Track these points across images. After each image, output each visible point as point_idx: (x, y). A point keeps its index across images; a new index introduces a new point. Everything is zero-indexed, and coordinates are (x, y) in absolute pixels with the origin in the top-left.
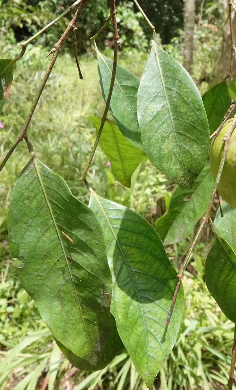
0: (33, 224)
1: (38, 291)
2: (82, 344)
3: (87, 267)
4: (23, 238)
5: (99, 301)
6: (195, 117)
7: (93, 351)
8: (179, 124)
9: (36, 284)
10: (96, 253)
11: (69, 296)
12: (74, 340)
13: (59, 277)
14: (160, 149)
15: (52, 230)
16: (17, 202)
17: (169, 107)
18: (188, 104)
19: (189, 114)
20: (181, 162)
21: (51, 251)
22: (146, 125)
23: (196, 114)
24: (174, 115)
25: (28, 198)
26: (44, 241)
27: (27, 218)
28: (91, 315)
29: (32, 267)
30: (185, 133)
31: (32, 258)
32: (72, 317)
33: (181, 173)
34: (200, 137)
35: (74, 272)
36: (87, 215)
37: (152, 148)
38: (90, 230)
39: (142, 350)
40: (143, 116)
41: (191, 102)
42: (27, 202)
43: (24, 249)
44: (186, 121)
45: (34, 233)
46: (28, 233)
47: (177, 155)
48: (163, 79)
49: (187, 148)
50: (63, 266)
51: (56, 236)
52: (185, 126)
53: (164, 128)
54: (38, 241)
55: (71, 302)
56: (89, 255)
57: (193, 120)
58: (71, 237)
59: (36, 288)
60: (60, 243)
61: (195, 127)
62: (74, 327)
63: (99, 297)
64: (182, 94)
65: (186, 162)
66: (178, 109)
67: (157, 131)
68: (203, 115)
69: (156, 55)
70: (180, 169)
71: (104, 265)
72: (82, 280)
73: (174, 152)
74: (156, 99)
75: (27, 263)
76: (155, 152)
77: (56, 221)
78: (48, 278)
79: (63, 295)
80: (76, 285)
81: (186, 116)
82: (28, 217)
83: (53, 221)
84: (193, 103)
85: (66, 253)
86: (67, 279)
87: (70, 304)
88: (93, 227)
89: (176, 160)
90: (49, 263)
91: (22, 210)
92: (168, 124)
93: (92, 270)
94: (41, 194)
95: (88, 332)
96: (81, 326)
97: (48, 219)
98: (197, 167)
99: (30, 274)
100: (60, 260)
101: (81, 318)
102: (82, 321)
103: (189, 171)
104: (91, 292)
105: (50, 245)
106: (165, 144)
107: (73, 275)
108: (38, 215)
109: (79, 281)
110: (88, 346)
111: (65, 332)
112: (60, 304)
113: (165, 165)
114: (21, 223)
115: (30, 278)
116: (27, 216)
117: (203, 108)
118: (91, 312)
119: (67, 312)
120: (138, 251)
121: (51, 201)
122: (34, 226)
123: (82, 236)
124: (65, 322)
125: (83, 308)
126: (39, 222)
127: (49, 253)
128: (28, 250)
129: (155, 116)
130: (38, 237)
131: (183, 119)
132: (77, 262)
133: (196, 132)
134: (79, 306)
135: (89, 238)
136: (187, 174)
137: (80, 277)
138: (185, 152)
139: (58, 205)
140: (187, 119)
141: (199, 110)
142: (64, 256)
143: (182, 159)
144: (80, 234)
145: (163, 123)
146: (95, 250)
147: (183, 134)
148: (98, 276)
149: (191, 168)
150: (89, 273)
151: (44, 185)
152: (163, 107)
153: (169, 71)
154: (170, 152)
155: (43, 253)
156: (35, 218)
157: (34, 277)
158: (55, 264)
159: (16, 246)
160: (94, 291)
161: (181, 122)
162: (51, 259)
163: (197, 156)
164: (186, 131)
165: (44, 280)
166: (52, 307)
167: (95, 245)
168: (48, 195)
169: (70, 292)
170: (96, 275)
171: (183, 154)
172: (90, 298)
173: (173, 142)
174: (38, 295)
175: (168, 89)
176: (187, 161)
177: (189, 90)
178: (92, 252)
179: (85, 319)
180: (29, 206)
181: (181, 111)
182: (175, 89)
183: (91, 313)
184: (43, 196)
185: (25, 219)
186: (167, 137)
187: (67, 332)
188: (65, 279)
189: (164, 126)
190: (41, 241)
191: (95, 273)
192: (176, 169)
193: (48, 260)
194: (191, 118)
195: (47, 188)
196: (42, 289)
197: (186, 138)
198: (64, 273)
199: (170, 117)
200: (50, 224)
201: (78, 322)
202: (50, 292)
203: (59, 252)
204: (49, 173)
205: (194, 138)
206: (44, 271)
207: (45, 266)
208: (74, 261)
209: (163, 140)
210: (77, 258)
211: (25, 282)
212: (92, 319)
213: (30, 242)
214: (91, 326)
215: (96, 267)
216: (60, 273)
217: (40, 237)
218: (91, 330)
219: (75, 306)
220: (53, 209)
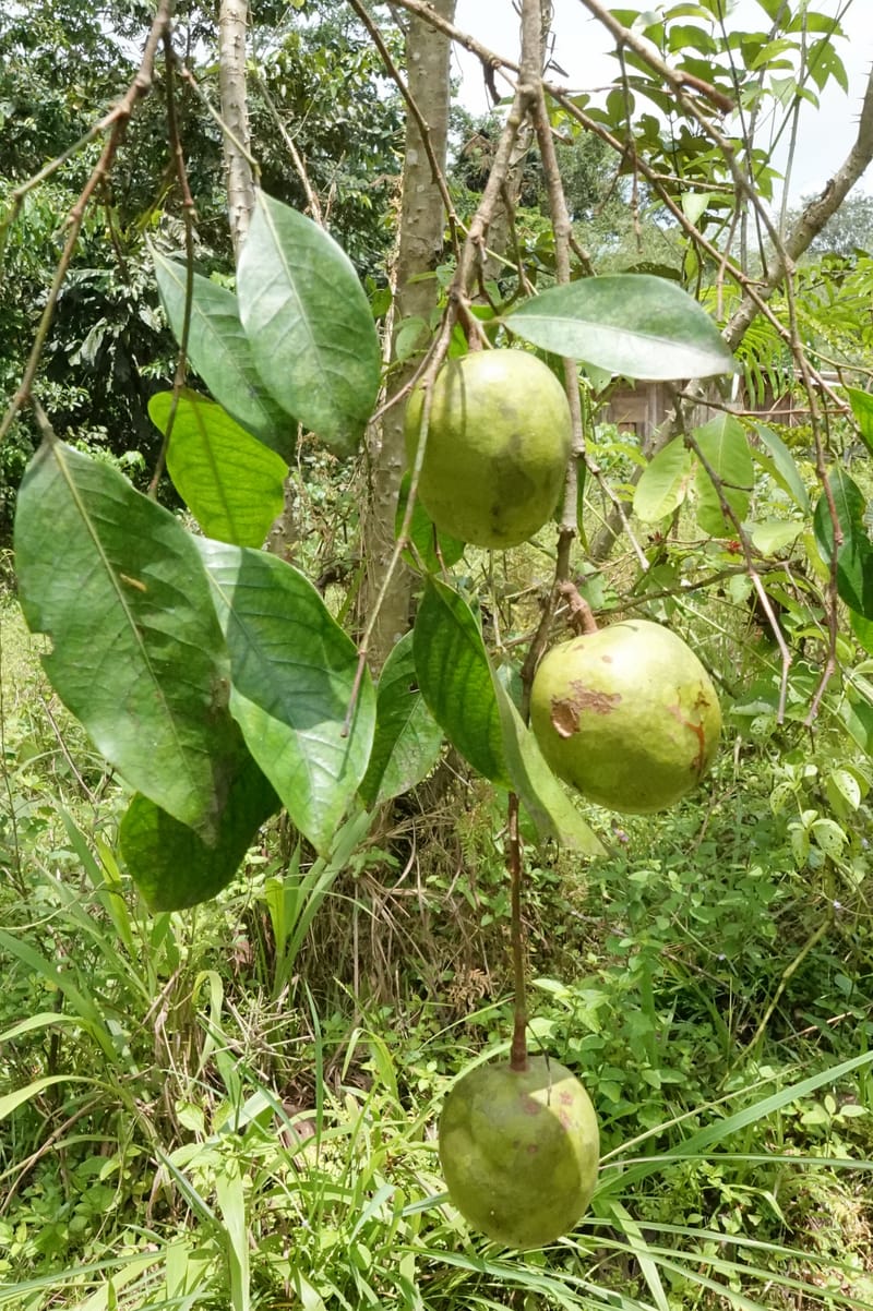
0: (64, 566)
1: (88, 700)
2: (184, 797)
3: (177, 633)
4: (45, 593)
5: (208, 700)
6: (348, 311)
7: (206, 813)
8: (323, 330)
9: (83, 688)
10: (191, 600)
11: (147, 703)
12: (168, 790)
13: (123, 669)
14: (291, 378)
15: (102, 576)
17: (299, 300)
18: (333, 289)
19: (336, 307)
20: (332, 401)
21: (104, 618)
22: (259, 332)
23: (348, 303)
24: (309, 315)
25: (49, 513)
26: (88, 598)
27: (51, 554)
28: (193, 736)
29: (70, 651)
30: (334, 346)
31: (69, 633)
32: (160, 743)
33: (334, 424)
34: (362, 346)
35: (153, 651)
37: (275, 374)
38: (174, 556)
39: (303, 792)
40: (251, 317)
41: (339, 284)
42: (46, 521)
43: (51, 615)
44: (334, 321)
45: (66, 584)
46: (56, 584)
47: (324, 389)
48: (282, 252)
49: (340, 373)
50: (129, 644)
51: (109, 588)
52: (332, 331)
53: (294, 340)
54: (78, 599)
55: (152, 715)
56: (179, 609)
57: (344, 316)
58: (141, 582)
59: (82, 696)
60: (120, 601)
61: (350, 331)
62: (164, 764)
63: (207, 693)
64: (320, 272)
65: (341, 400)
66: (316, 303)
67: (280, 344)
69: (264, 212)
70: (332, 417)
71: (209, 620)
72: (170, 663)
73: (318, 384)
74: (275, 288)
75: (60, 645)
76: (282, 382)
77: (109, 556)
78: (104, 674)
79: (135, 703)
80: (159, 678)
81: (331, 312)
82: (52, 550)
83: (101, 557)
84: (341, 285)
85: (133, 617)
86: (141, 670)
87: (151, 720)
88: (180, 549)
89: (323, 398)
90: (103, 642)
92: (301, 333)
93: (188, 638)
94: (73, 507)
95: (193, 773)
96: (177, 762)
97: (92, 555)
98: (361, 405)
99: (67, 666)
100: (124, 634)
101: (176, 745)
102: (179, 751)
103: (350, 418)
104: (190, 686)
105: (101, 606)
106: (299, 368)
107: (152, 660)
108: (71, 549)
109: (164, 667)
110: (195, 803)
112: (133, 723)
114: (40, 563)
115: (69, 675)
116: (50, 549)
118: (193, 729)
119: (149, 735)
120: (275, 622)
121: (95, 520)
122: (65, 571)
123: (161, 572)
124: (146, 755)
125: (177, 725)
126: (74, 562)
127: (101, 620)
128: (59, 618)
129: (274, 319)
130: (75, 591)
131: (324, 316)
132: (158, 629)
133: (352, 339)
134: (170, 722)
135: (174, 573)
136: (347, 423)
137: (166, 658)
138: (337, 382)
139: (108, 520)
140: (335, 316)
141: (354, 294)
142: (129, 625)
143: (334, 396)
144: (157, 571)
145: (291, 331)
146: (190, 594)
147: (331, 349)
148: (200, 648)
149: (353, 411)
150: (182, 644)
151: (77, 488)
152: (288, 302)
153: (292, 235)
154: (309, 384)
155: (89, 623)
156: (65, 554)
157: (75, 673)
158: (114, 643)
159: (35, 608)
160: (195, 681)
161: (324, 325)
162: (104, 634)
163: (360, 386)
164: (334, 340)
165: (96, 676)
166: (117, 729)
167: (188, 585)
168: (86, 505)
169: (148, 695)
170: (196, 645)
171: (335, 386)
172: (188, 700)
173: (313, 365)
174: (88, 710)
175: (295, 269)
176: (344, 398)
177: (330, 262)
178: (184, 600)
179: (184, 747)
180: (52, 530)
181: (322, 303)
182: (306, 266)
183: (194, 732)
184: (76, 509)
185: (48, 556)
186: (301, 355)
187: (150, 773)
188: (136, 670)
189: (294, 335)
190: (83, 598)
191: (194, 641)
193: (99, 636)
194: (340, 313)
195: (84, 493)
196: (94, 697)
197: (336, 354)
198: (133, 659)
199: (302, 320)
200: (96, 563)
201: (172, 754)
202: (110, 700)
203: (119, 617)
204: (85, 462)
205: (349, 351)
206: (93, 658)
207: (95, 649)
208: (150, 630)
209: (294, 359)
210: (155, 622)
211: (61, 682)
212: (198, 744)
213: (60, 601)
214: (197, 759)
215: (194, 628)
216: (126, 659)
217: (81, 589)
218: (196, 768)
219: (162, 721)
220: (99, 533)
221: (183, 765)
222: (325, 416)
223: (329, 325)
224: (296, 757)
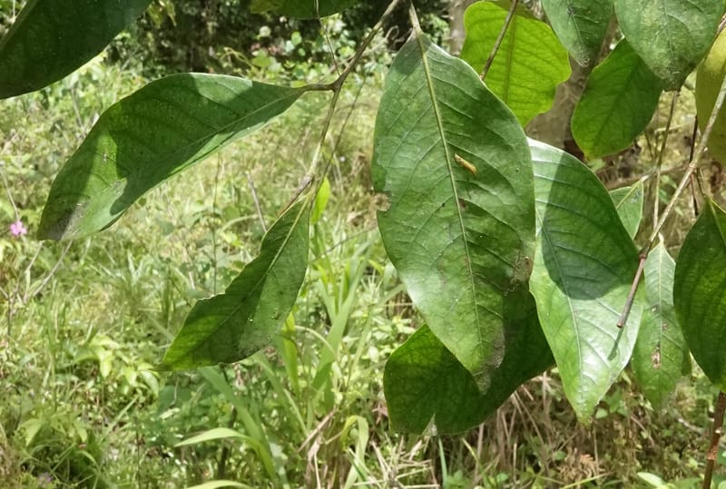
0: (410, 140)
1: (407, 254)
2: (471, 348)
4: (392, 161)
5: (510, 272)
7: (486, 365)
9: (406, 243)
10: (513, 186)
11: (455, 265)
12: (460, 340)
13: (441, 232)
14: (639, 18)
15: (439, 154)
16: (391, 98)
20: (669, 43)
21: (434, 188)
25: (407, 95)
26: (424, 170)
27: (402, 128)
28: (489, 299)
29: (402, 211)
31: (404, 196)
32: (460, 301)
33: (666, 62)
35: (469, 223)
36: (505, 122)
37: (628, 14)
38: (507, 148)
39: (573, 364)
42: (404, 102)
43: (393, 179)
45: (409, 155)
46: (401, 154)
47: (664, 32)
49: (682, 20)
50: (450, 214)
51: (443, 164)
54: (416, 169)
55: (458, 275)
56: (501, 192)
58: (471, 162)
59: (403, 249)
60: (450, 176)
62: (461, 318)
63: (510, 266)
65: (677, 43)
70: (666, 55)
71: (527, 206)
72: (483, 235)
73: (660, 26)
75: (394, 205)
76: (631, 21)
77: (446, 137)
78: (424, 234)
79: (446, 263)
80: (471, 245)
82: (403, 126)
83: (441, 138)
85: (458, 192)
86: (456, 236)
87: (456, 280)
88: (514, 143)
89: (662, 39)
90: (429, 208)
91: (396, 114)
93: (504, 217)
94: (426, 92)
95: (482, 329)
96: (471, 318)
97: (434, 134)
98: (695, 51)
99: (396, 223)
100: (446, 205)
101: (473, 304)
102: (474, 310)
103: (681, 59)
104: (496, 257)
105: (433, 178)
106: (647, 11)
107: (468, 230)
108: (418, 127)
109: (477, 239)
110: (479, 354)
111: (447, 324)
112: (441, 279)
114: (392, 135)
115: (397, 230)
116: (402, 124)
118: (490, 293)
119: (452, 291)
120: (566, 214)
121: (441, 104)
122: (410, 144)
123: (492, 159)
124: (448, 308)
125: (477, 287)
126: (419, 138)
127: (430, 190)
128: (398, 182)
130: (415, 162)
132: (479, 205)
134: (471, 284)
135: (504, 162)
136: (677, 64)
137: (481, 231)
138: (677, 27)
139: (455, 108)
142: (453, 198)
143: (672, 38)
144: (489, 156)
146: (514, 182)
148: (513, 227)
149: (686, 54)
150: (499, 222)
151: (432, 77)
154: (653, 25)
155: (421, 190)
156: (412, 130)
157: (402, 229)
158: (438, 210)
159: (381, 172)
160: (501, 254)
162: (431, 202)
163: (697, 34)
165: (418, 235)
166: (427, 282)
167: (515, 173)
168: (438, 93)
169: (459, 258)
170: (511, 225)
171: (674, 30)
172: (493, 268)
173: (659, 9)
174: (405, 262)
176: (680, 41)
178: (508, 185)
179: (479, 306)
180: (406, 109)
183: (490, 296)
184: (429, 95)
185: (399, 130)
187: (449, 324)
188: (451, 236)
190: (420, 168)
191: (509, 221)
192: (660, 54)
193: (427, 203)
195: (437, 81)
196: (413, 252)
197: (681, 3)
198: (451, 226)
200: (436, 142)
201: (468, 310)
202: (425, 257)
203: (446, 190)
204: (443, 57)
206: (418, 221)
207: (421, 213)
208: (471, 205)
210: (477, 199)
211: (388, 235)
212: (491, 307)
213: (403, 169)
214: (488, 319)
215: (512, 210)
216: (445, 226)
217: (420, 162)
218: (486, 326)
219: (465, 282)
220: (443, 118)
221: (475, 321)
224: (570, 333)
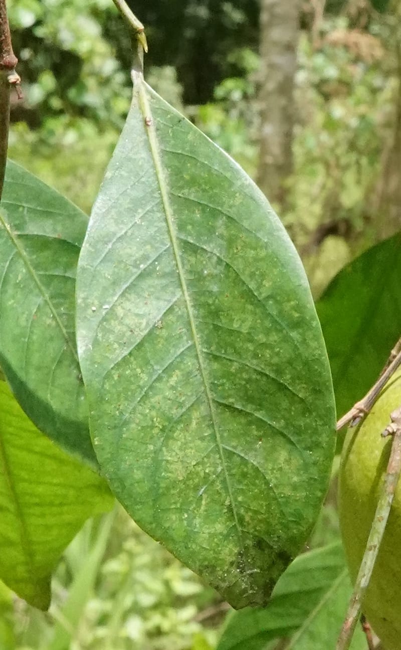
6: (286, 352)
8: (227, 375)
14: (157, 465)
17: (191, 310)
18: (259, 304)
19: (261, 338)
20: (230, 508)
22: (108, 376)
23: (286, 339)
24: (207, 342)
30: (249, 408)
33: (229, 551)
34: (302, 422)
37: (129, 459)
40: (96, 342)
44: (253, 363)
47: (218, 486)
48: (169, 211)
49: (254, 460)
52: (249, 381)
53: (173, 388)
57: (275, 360)
61: (282, 388)
64: (238, 265)
65: (248, 509)
66: (223, 322)
67: (146, 396)
68: (313, 344)
69: (146, 123)
70: (226, 537)
73: (207, 476)
74: (146, 283)
76: (138, 475)
81: (251, 347)
84: (276, 302)
89: (213, 500)
92: (188, 375)
98: (286, 527)
103: (260, 544)
106: (176, 446)
113: (174, 522)
117: (313, 318)
129: (140, 346)
131: (237, 352)
133: (285, 404)
136: (253, 552)
138: (244, 475)
140: (255, 356)
141: (299, 324)
143: (236, 500)
145: (168, 370)
147: (240, 411)
149: (268, 533)
152: (170, 310)
153: (193, 182)
154: (190, 476)
161: (234, 368)
163: (288, 491)
164: (249, 399)
171: (240, 482)
173: (202, 439)
175: (189, 248)
176: (254, 506)
177: (263, 253)
181: (235, 326)
182: (214, 248)
186: (184, 420)
189: (173, 381)
194: (268, 353)
197: (250, 423)
199: (194, 346)
205: (278, 425)
209: (168, 429)
222: (212, 536)
223: (243, 368)
